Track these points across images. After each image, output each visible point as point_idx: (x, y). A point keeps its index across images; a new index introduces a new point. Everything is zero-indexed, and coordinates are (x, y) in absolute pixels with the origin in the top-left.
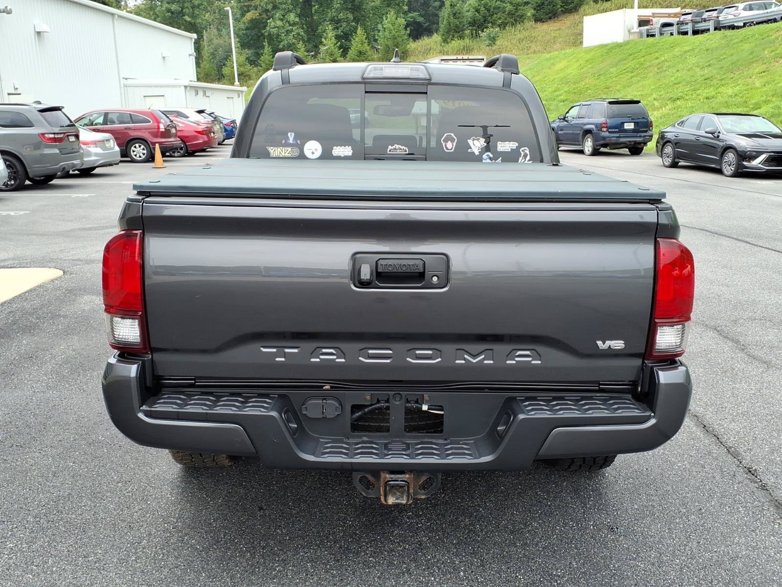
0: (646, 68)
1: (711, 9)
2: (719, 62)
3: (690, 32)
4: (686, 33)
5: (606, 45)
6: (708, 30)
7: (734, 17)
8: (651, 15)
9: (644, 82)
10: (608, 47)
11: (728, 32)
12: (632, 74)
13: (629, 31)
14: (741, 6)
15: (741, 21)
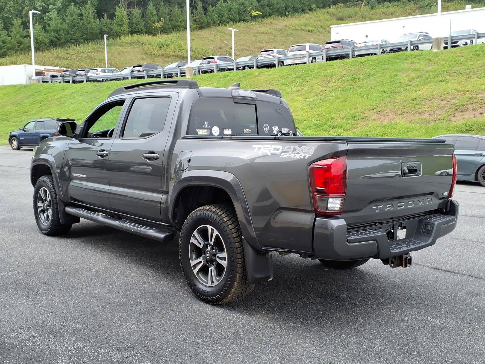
0: (49, 101)
1: (81, 69)
2: (97, 100)
3: (71, 82)
4: (69, 82)
5: (15, 86)
6: (83, 81)
7: (96, 75)
8: (43, 69)
9: (51, 109)
10: (18, 87)
11: (96, 84)
12: (41, 104)
13: (29, 78)
14: (100, 69)
15: (101, 78)
